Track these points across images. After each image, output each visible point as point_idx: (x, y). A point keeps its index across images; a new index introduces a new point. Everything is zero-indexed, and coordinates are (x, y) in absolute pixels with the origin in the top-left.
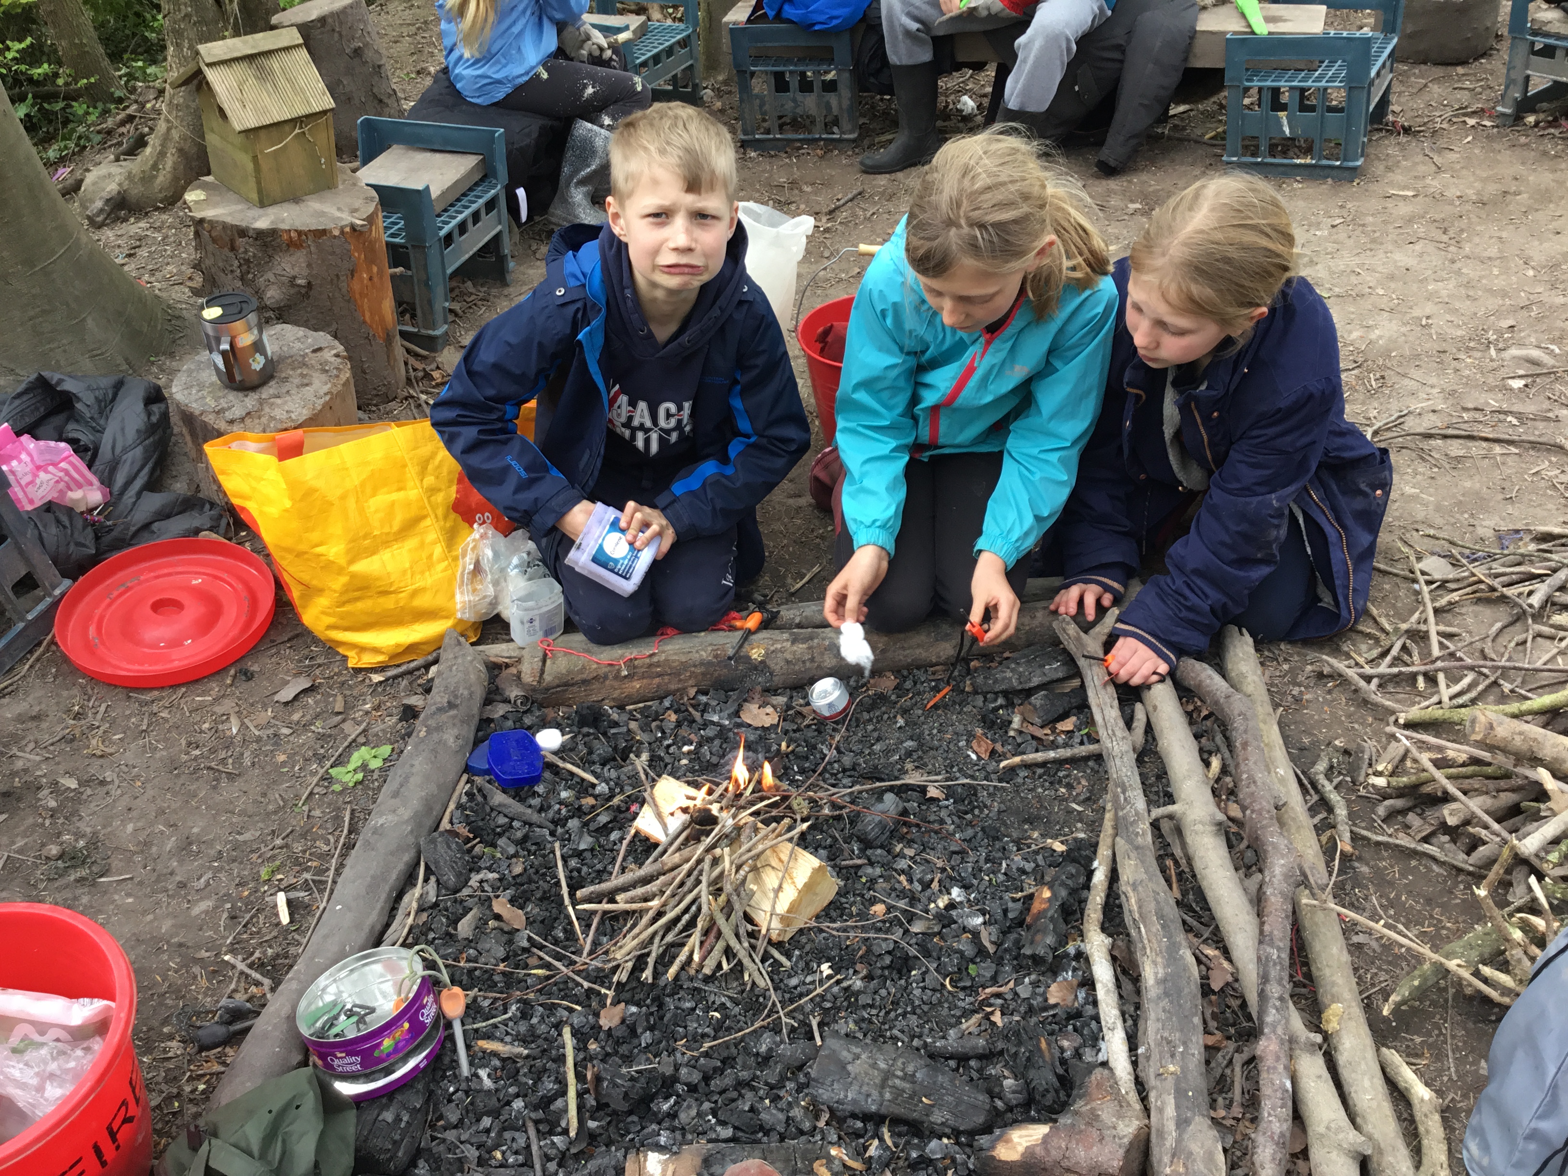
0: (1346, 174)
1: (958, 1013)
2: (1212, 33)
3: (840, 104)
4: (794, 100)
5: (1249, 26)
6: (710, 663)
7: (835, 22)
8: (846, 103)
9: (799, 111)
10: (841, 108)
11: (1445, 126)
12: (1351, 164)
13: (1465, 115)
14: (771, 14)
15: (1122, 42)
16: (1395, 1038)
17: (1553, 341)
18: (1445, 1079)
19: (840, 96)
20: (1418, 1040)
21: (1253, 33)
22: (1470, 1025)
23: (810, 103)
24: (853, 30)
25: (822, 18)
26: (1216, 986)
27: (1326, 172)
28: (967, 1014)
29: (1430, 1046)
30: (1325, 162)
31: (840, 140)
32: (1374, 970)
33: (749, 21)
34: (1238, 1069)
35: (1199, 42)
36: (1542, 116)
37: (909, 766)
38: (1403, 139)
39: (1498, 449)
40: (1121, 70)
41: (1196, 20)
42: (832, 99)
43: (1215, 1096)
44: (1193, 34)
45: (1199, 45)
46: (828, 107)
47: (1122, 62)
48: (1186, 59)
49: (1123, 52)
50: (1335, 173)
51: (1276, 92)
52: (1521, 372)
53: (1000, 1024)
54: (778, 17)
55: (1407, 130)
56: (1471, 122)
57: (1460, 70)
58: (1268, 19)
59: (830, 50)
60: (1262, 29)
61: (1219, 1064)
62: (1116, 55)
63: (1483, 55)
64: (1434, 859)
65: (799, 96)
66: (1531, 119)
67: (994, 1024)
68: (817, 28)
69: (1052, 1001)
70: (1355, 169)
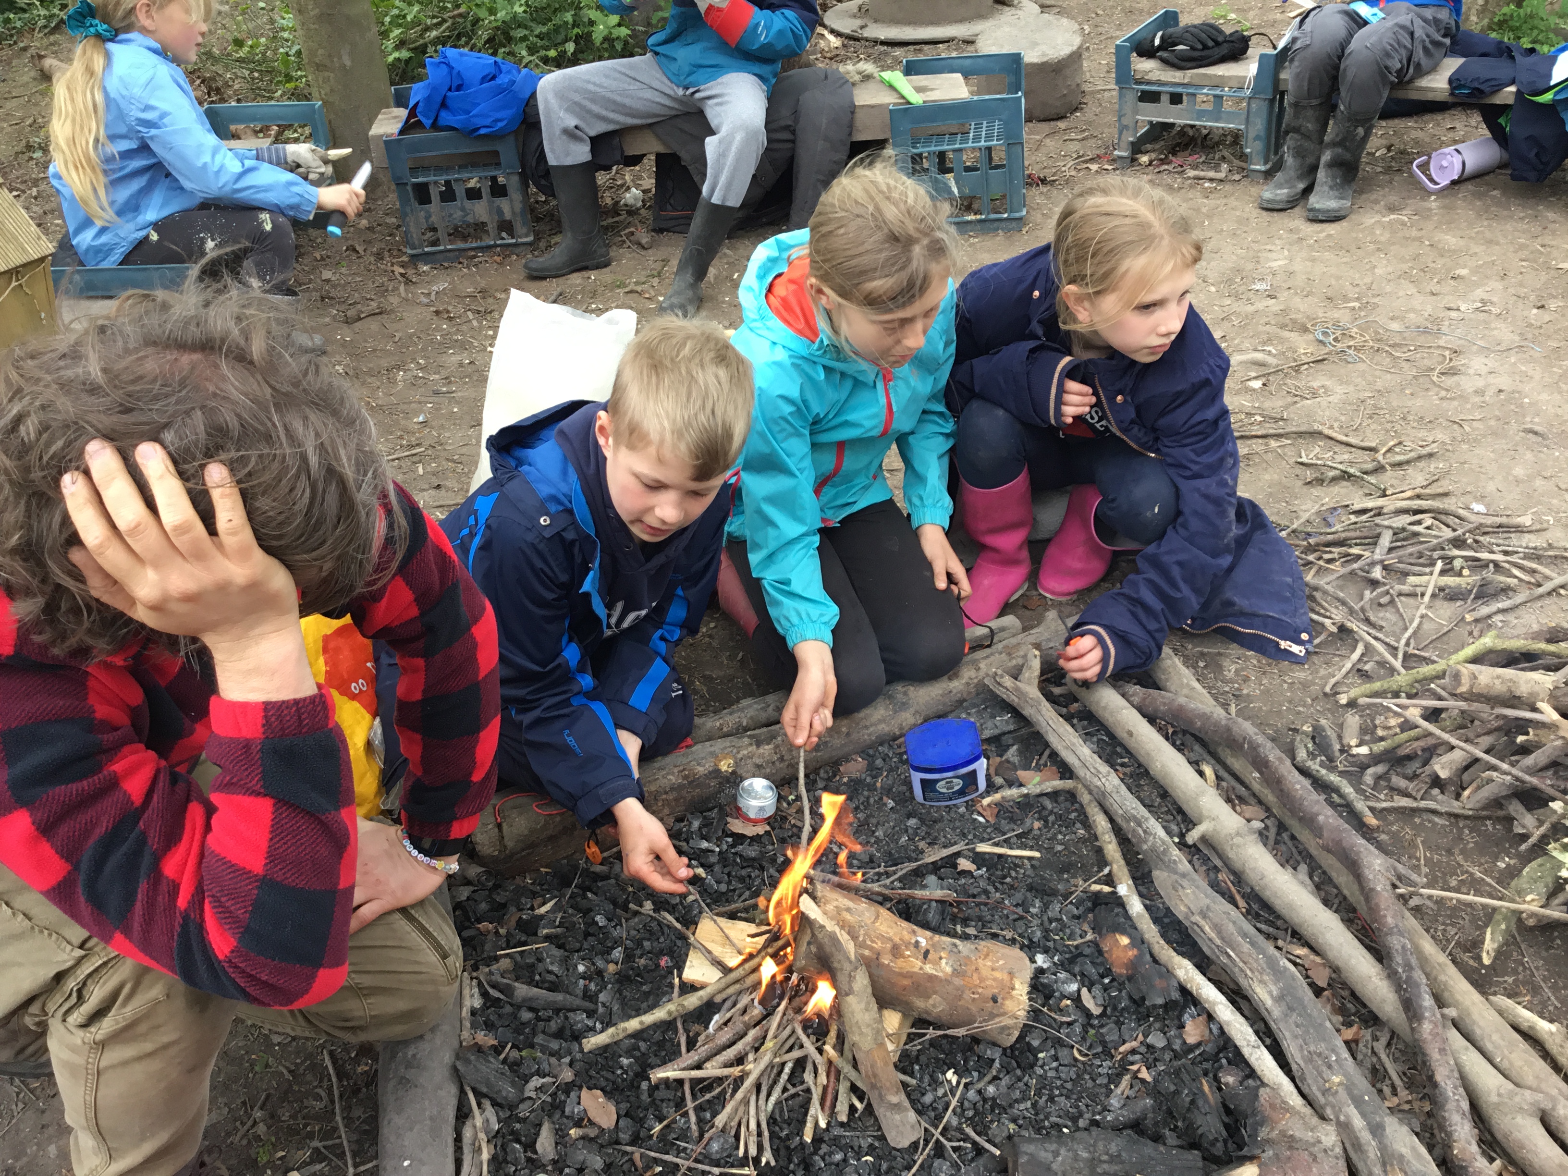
0: (1014, 224)
1: (1103, 1081)
2: (872, 107)
3: (512, 208)
4: (463, 209)
5: (903, 97)
6: (680, 787)
7: (500, 125)
8: (518, 206)
9: (470, 219)
10: (513, 213)
11: (1073, 173)
12: (1017, 215)
13: (1086, 162)
14: (427, 122)
15: (790, 123)
16: (1491, 985)
17: (1264, 343)
18: (1551, 1008)
19: (511, 201)
20: (1510, 980)
21: (909, 103)
22: (1544, 954)
23: (480, 210)
24: (516, 132)
25: (488, 122)
26: (1322, 983)
27: (996, 224)
28: (1115, 1078)
29: (1524, 983)
30: (993, 216)
31: (516, 245)
32: (1441, 927)
33: (401, 132)
34: (1383, 1056)
35: (860, 116)
36: (1153, 156)
37: (922, 845)
38: (1043, 189)
39: (1273, 443)
40: (793, 150)
41: (852, 95)
42: (504, 204)
43: (1379, 1085)
44: (853, 109)
45: (861, 118)
46: (500, 212)
47: (793, 142)
48: (850, 134)
49: (793, 132)
50: (1003, 224)
51: (942, 155)
52: (1253, 374)
53: (1149, 1079)
54: (435, 126)
55: (1043, 181)
56: (1094, 167)
57: (1062, 125)
58: (919, 90)
59: (496, 153)
60: (917, 99)
61: (1365, 1055)
62: (786, 135)
63: (1076, 109)
64: (1434, 812)
65: (468, 204)
66: (1145, 159)
67: (1143, 1081)
68: (482, 131)
69: (1191, 1040)
70: (1020, 219)
